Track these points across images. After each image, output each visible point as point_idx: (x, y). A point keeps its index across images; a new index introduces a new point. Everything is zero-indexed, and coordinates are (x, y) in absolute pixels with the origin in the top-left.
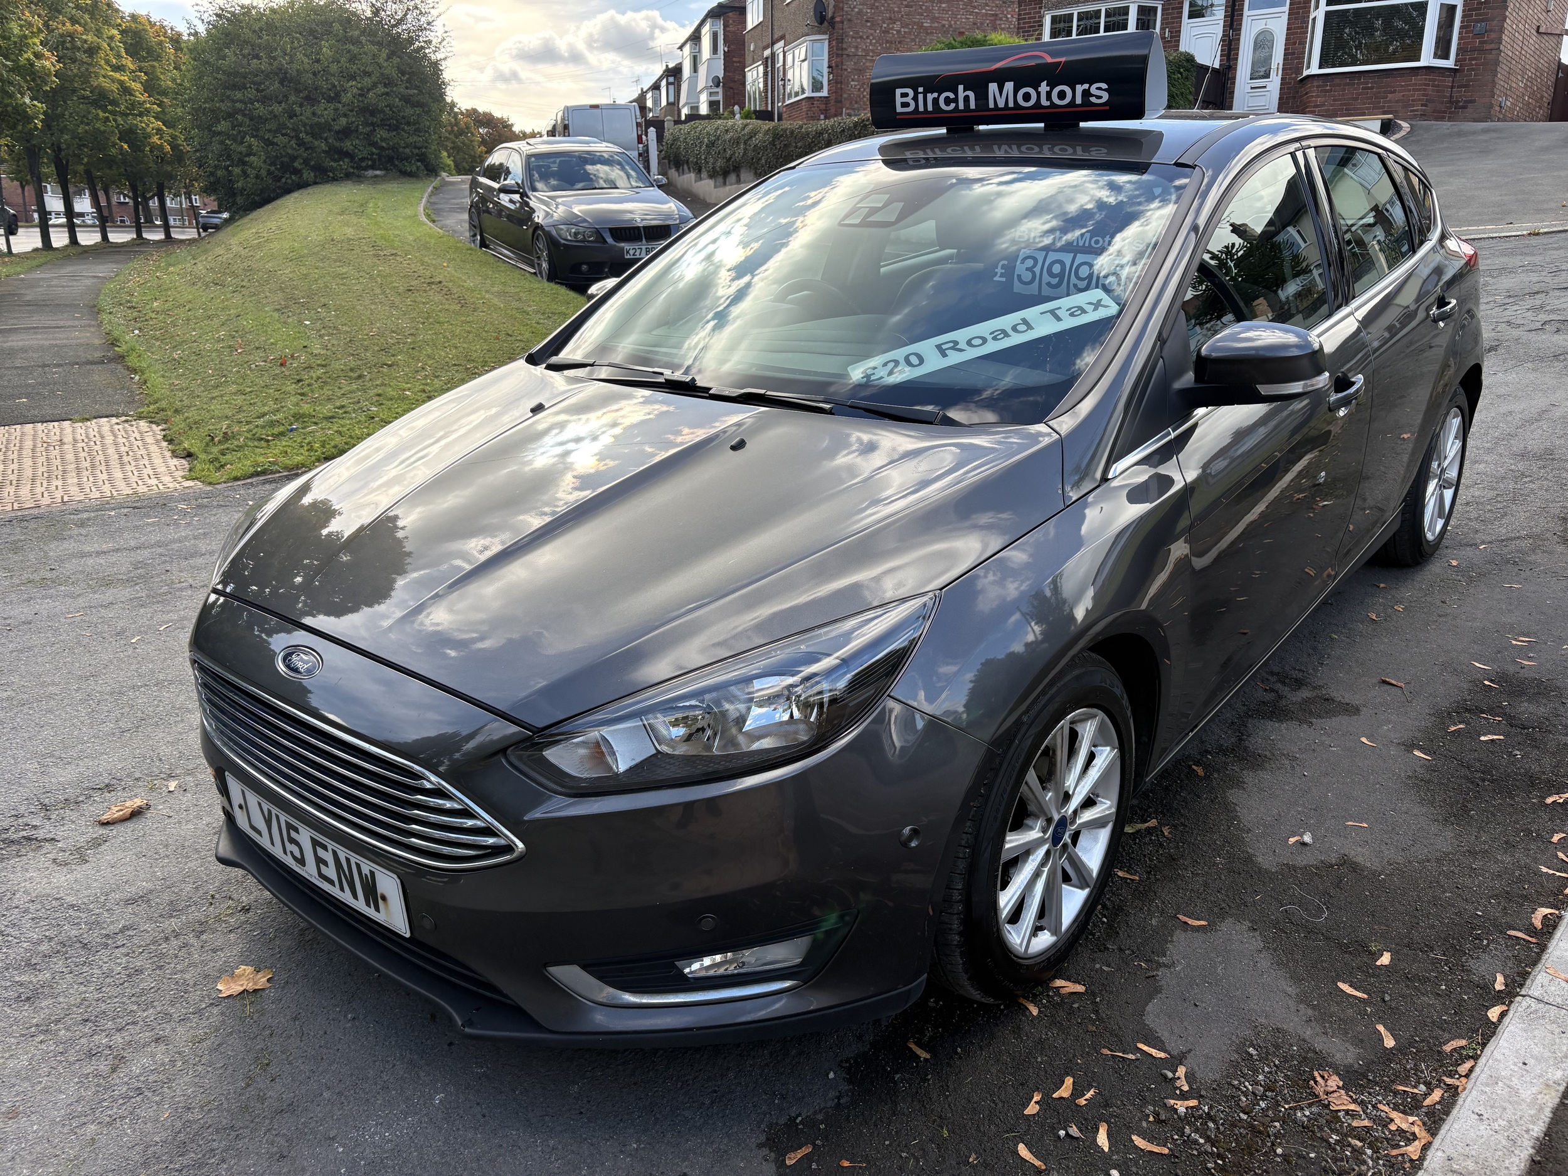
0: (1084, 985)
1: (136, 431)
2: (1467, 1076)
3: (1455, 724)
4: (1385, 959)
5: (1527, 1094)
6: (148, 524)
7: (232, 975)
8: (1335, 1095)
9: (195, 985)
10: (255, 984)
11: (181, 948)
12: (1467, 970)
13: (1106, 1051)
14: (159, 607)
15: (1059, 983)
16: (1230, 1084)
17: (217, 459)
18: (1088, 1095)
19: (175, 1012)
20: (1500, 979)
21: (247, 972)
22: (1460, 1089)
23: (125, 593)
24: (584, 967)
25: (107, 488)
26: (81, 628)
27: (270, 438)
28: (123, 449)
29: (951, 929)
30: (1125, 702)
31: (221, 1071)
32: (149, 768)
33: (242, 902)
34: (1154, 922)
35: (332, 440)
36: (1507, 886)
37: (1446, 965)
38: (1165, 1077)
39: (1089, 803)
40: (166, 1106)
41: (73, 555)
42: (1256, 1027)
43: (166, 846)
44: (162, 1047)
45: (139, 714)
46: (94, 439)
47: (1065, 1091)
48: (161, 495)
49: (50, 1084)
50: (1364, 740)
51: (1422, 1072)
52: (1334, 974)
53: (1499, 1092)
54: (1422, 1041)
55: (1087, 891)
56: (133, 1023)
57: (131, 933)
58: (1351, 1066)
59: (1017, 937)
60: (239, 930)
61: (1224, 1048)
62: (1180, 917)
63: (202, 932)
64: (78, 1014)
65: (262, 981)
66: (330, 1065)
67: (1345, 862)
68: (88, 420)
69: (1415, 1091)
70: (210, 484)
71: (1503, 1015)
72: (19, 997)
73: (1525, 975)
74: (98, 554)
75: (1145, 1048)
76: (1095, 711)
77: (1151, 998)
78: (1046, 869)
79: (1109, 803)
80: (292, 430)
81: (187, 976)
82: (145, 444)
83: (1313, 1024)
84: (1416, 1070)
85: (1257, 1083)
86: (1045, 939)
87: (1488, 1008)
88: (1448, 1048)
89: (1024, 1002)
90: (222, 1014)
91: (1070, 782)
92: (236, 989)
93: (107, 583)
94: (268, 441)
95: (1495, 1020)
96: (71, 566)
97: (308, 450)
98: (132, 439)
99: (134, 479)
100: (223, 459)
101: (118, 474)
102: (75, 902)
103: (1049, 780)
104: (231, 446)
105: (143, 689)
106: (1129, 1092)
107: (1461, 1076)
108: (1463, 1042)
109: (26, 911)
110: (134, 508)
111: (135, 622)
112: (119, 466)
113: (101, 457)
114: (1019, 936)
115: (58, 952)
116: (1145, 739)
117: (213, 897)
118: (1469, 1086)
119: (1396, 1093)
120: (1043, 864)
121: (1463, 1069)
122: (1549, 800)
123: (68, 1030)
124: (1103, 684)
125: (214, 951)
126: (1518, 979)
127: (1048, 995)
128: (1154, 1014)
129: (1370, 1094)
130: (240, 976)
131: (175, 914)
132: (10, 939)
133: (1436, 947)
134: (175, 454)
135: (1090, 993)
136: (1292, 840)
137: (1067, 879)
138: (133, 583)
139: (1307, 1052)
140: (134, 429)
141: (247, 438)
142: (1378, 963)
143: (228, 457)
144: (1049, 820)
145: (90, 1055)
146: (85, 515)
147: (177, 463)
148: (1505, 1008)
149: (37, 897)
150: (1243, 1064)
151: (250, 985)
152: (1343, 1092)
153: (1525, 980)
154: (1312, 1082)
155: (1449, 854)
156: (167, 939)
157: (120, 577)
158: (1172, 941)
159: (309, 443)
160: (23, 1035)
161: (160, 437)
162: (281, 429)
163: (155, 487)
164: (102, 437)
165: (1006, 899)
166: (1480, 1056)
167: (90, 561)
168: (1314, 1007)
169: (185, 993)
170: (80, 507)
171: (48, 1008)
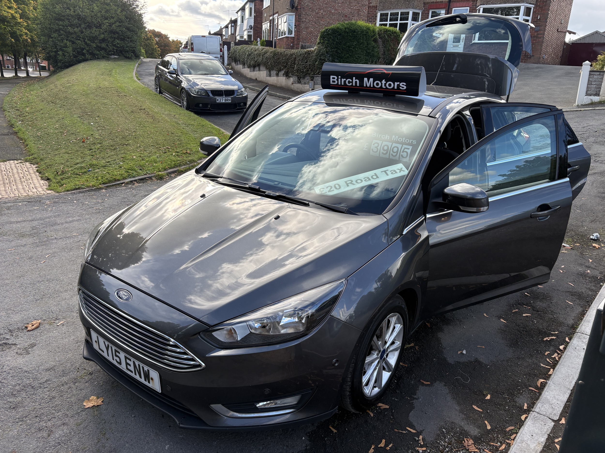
0: (389, 405)
1: (25, 167)
2: (514, 440)
3: (515, 309)
4: (488, 397)
5: (532, 446)
6: (35, 210)
7: (89, 400)
8: (471, 446)
9: (75, 403)
10: (97, 403)
11: (68, 389)
12: (515, 402)
13: (396, 430)
14: (44, 247)
15: (380, 404)
16: (436, 442)
17: (60, 182)
18: (390, 446)
19: (69, 413)
20: (526, 405)
21: (94, 399)
22: (511, 444)
23: (30, 240)
24: (223, 405)
25: (16, 192)
26: (14, 255)
27: (80, 174)
28: (21, 175)
29: (346, 390)
30: (406, 309)
31: (88, 436)
32: (48, 316)
33: (89, 371)
34: (412, 382)
35: (106, 176)
36: (529, 371)
37: (508, 399)
38: (415, 440)
39: (393, 343)
40: (70, 449)
41: (7, 223)
42: (446, 421)
43: (59, 348)
44: (66, 427)
45: (42, 293)
46: (9, 170)
47: (382, 445)
48: (39, 197)
49: (26, 441)
50: (485, 315)
51: (499, 438)
52: (471, 402)
53: (524, 446)
54: (500, 427)
55: (390, 373)
56: (54, 418)
57: (49, 382)
58: (476, 436)
59: (367, 391)
60: (89, 382)
61: (435, 429)
62: (421, 380)
63: (76, 382)
64: (33, 414)
65: (100, 402)
66: (127, 434)
67: (477, 361)
68: (5, 161)
69: (497, 445)
70: (58, 192)
71: (526, 418)
72: (10, 407)
73: (534, 404)
74: (17, 222)
75: (409, 429)
76: (396, 313)
77: (411, 411)
78: (378, 367)
79: (399, 342)
80: (89, 171)
81: (72, 400)
82: (30, 173)
83: (464, 421)
84: (497, 437)
85: (445, 442)
86: (377, 390)
87: (521, 415)
88: (508, 429)
89: (368, 411)
90: (86, 414)
91: (387, 337)
92: (90, 405)
93: (23, 236)
94: (80, 175)
95: (523, 420)
96: (7, 227)
97: (96, 180)
98: (24, 171)
99: (27, 189)
100: (62, 182)
101: (20, 187)
102: (27, 370)
103: (380, 338)
104: (65, 177)
105: (42, 282)
106: (403, 445)
107: (512, 440)
108: (513, 428)
109: (9, 373)
110: (29, 202)
111: (36, 254)
112: (20, 183)
113: (12, 179)
114: (368, 390)
115: (23, 389)
116: (411, 319)
117: (78, 368)
118: (514, 444)
119: (490, 445)
120: (377, 366)
121: (512, 437)
122: (545, 339)
123: (30, 420)
124: (399, 305)
125: (81, 390)
126: (531, 405)
127: (376, 409)
128: (412, 417)
129: (482, 446)
130: (92, 400)
131: (65, 375)
132: (4, 384)
133: (505, 393)
134: (42, 178)
135: (391, 409)
136: (459, 352)
137: (384, 369)
138: (33, 236)
139: (462, 431)
140: (24, 166)
141: (71, 173)
142: (486, 398)
143: (64, 181)
144: (380, 351)
145: (40, 430)
146: (9, 205)
147: (43, 182)
148: (527, 415)
149: (12, 368)
150: (441, 435)
151: (96, 403)
152: (473, 445)
153: (534, 405)
154: (463, 442)
155: (511, 358)
156: (63, 385)
157: (27, 233)
158: (418, 390)
159: (97, 177)
160: (14, 422)
161: (35, 171)
162: (85, 170)
163: (36, 193)
164: (12, 170)
165: (365, 379)
166: (518, 432)
167: (14, 226)
168: (465, 414)
169: (72, 406)
170: (7, 200)
171: (22, 411)
